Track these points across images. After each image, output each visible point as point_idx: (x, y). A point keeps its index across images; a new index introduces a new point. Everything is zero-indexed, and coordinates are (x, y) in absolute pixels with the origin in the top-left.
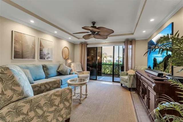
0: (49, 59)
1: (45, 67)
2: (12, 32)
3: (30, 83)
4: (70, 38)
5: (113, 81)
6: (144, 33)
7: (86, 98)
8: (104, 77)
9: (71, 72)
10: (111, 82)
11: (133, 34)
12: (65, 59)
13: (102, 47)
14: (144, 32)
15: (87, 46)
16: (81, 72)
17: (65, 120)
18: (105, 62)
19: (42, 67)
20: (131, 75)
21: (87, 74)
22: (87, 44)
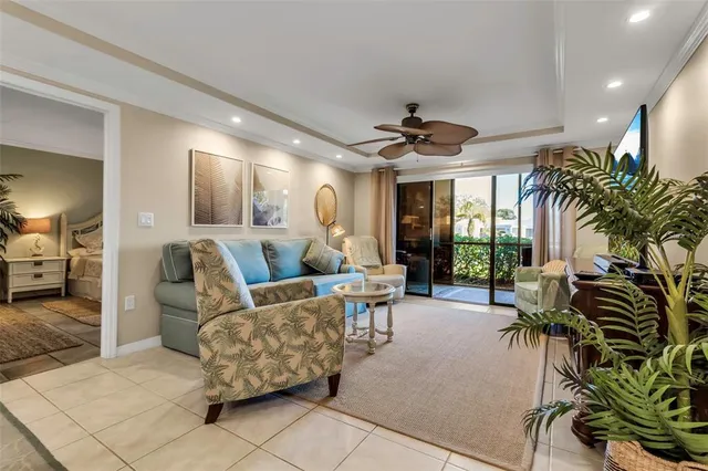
0: (278, 226)
1: (267, 248)
2: (191, 152)
3: (248, 284)
4: (340, 156)
5: (492, 303)
6: (602, 124)
7: (388, 342)
8: (463, 289)
9: (344, 267)
10: (486, 305)
11: (561, 129)
12: (323, 224)
13: (452, 181)
14: (602, 120)
15: (395, 179)
16: (376, 267)
17: (327, 374)
18: (464, 234)
19: (261, 247)
20: (550, 279)
21: (396, 274)
22: (397, 173)
